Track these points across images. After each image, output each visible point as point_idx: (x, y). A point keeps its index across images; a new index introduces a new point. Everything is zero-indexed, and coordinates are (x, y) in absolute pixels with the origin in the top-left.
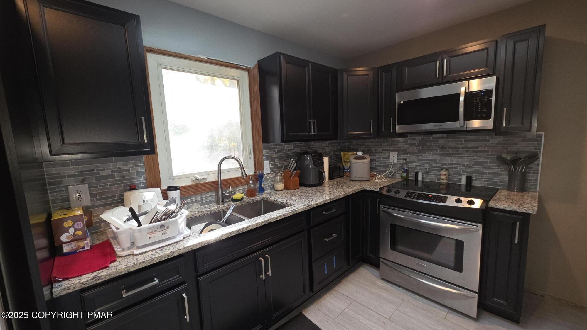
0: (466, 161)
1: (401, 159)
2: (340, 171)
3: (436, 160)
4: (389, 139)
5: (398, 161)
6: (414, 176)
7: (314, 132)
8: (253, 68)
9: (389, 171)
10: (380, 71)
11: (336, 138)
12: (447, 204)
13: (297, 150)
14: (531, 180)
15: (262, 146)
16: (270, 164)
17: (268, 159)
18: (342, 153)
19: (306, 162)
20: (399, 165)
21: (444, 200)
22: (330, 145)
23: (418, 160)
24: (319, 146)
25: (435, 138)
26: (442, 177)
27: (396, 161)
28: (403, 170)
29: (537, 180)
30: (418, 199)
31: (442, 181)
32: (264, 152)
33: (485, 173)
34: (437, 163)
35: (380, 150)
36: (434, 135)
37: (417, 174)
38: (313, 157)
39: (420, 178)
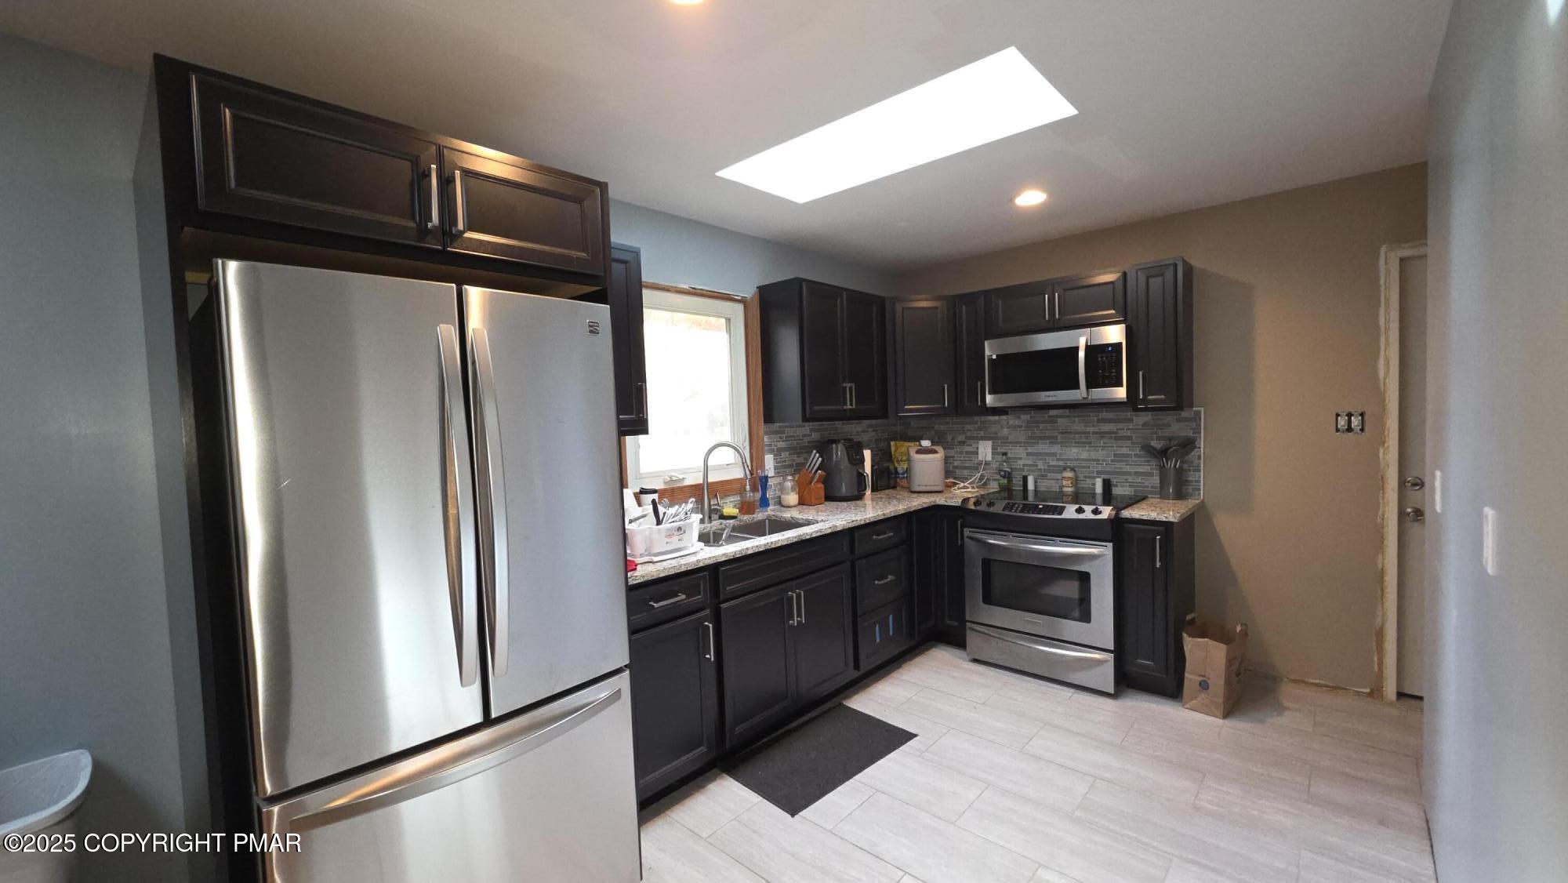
0: (1100, 454)
1: (998, 454)
2: (889, 477)
3: (1054, 454)
4: (976, 418)
5: (993, 458)
6: (1021, 483)
7: (851, 404)
8: (752, 298)
9: (979, 474)
10: (957, 302)
11: (885, 416)
12: (1065, 515)
13: (816, 436)
14: (1192, 481)
15: (762, 427)
16: (774, 459)
17: (771, 451)
18: (892, 443)
19: (835, 457)
20: (994, 465)
21: (1061, 510)
22: (871, 429)
23: (1028, 454)
24: (856, 429)
25: (1052, 416)
26: (1065, 483)
27: (989, 458)
28: (1002, 473)
29: (1199, 482)
30: (1022, 511)
31: (1065, 489)
32: (766, 439)
33: (1129, 473)
34: (1058, 460)
35: (961, 438)
36: (1050, 411)
37: (1025, 479)
38: (847, 448)
39: (1031, 486)
